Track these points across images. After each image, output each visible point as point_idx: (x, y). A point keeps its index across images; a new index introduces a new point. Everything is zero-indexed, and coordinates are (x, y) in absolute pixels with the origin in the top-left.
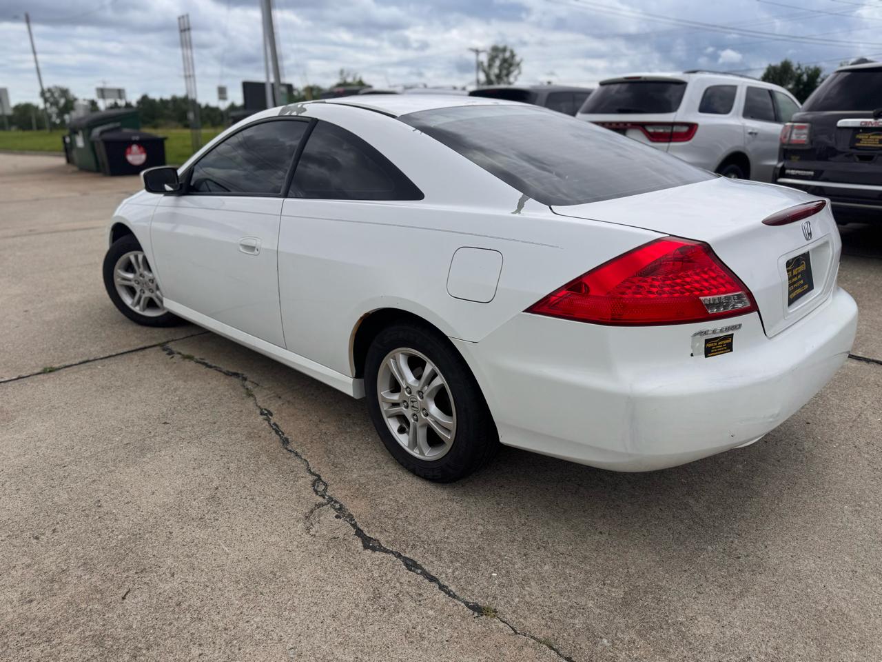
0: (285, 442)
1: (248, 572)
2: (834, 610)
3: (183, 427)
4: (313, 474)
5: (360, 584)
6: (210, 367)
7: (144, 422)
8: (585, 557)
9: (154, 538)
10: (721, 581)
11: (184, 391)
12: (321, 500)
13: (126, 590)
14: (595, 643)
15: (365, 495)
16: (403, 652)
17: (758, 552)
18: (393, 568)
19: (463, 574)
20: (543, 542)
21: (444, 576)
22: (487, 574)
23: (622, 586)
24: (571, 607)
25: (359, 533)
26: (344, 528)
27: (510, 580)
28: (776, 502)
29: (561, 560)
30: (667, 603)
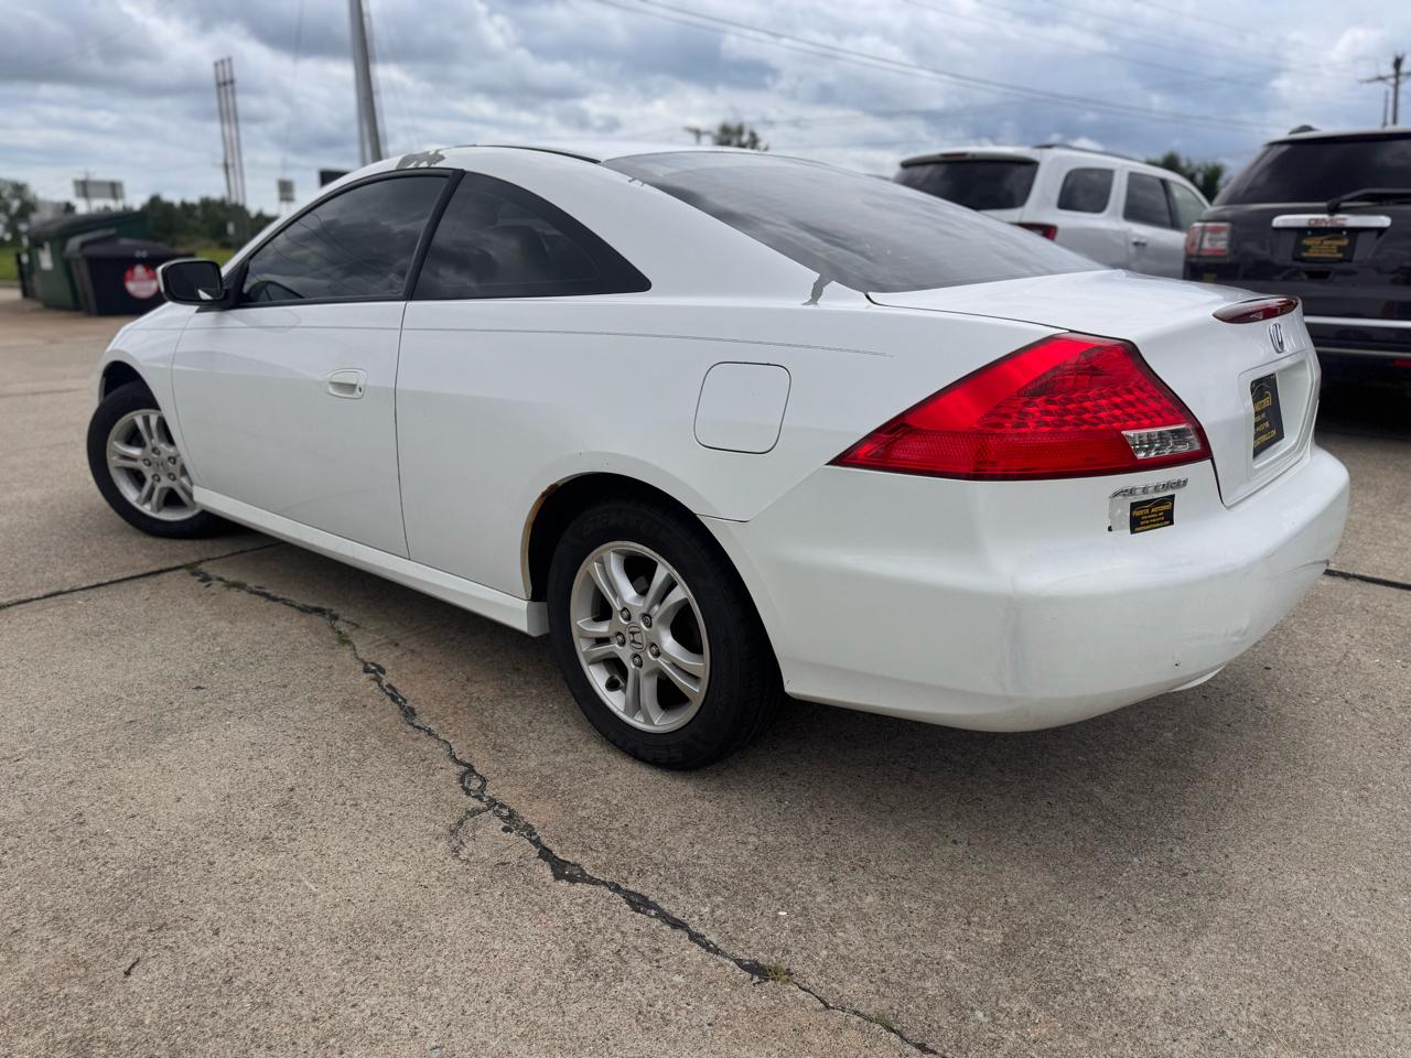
0: (409, 713)
1: (352, 924)
2: (1350, 951)
3: (230, 694)
4: (459, 763)
5: (551, 937)
6: (275, 599)
7: (160, 688)
8: (933, 881)
9: (181, 872)
10: (1161, 911)
11: (230, 637)
12: (476, 803)
13: (131, 961)
14: (964, 1019)
15: (552, 794)
16: (635, 1045)
17: (1215, 865)
18: (607, 909)
19: (729, 914)
20: (861, 860)
21: (696, 918)
22: (770, 913)
23: (999, 925)
24: (918, 961)
25: (546, 854)
26: (518, 847)
27: (810, 921)
28: (1234, 787)
29: (893, 886)
30: (1076, 949)
